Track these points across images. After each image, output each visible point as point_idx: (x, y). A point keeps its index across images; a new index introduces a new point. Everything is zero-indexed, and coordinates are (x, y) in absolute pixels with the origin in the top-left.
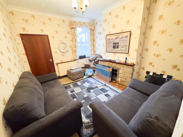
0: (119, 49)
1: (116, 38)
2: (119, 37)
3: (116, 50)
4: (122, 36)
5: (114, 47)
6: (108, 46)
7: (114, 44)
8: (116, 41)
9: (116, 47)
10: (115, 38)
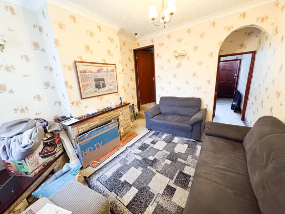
0: (106, 88)
1: (98, 71)
2: (103, 70)
3: (102, 91)
4: (107, 69)
5: (98, 86)
6: (84, 86)
7: (96, 80)
8: (99, 76)
9: (101, 86)
10: (96, 71)
